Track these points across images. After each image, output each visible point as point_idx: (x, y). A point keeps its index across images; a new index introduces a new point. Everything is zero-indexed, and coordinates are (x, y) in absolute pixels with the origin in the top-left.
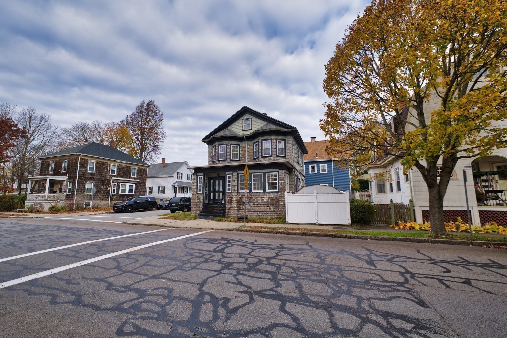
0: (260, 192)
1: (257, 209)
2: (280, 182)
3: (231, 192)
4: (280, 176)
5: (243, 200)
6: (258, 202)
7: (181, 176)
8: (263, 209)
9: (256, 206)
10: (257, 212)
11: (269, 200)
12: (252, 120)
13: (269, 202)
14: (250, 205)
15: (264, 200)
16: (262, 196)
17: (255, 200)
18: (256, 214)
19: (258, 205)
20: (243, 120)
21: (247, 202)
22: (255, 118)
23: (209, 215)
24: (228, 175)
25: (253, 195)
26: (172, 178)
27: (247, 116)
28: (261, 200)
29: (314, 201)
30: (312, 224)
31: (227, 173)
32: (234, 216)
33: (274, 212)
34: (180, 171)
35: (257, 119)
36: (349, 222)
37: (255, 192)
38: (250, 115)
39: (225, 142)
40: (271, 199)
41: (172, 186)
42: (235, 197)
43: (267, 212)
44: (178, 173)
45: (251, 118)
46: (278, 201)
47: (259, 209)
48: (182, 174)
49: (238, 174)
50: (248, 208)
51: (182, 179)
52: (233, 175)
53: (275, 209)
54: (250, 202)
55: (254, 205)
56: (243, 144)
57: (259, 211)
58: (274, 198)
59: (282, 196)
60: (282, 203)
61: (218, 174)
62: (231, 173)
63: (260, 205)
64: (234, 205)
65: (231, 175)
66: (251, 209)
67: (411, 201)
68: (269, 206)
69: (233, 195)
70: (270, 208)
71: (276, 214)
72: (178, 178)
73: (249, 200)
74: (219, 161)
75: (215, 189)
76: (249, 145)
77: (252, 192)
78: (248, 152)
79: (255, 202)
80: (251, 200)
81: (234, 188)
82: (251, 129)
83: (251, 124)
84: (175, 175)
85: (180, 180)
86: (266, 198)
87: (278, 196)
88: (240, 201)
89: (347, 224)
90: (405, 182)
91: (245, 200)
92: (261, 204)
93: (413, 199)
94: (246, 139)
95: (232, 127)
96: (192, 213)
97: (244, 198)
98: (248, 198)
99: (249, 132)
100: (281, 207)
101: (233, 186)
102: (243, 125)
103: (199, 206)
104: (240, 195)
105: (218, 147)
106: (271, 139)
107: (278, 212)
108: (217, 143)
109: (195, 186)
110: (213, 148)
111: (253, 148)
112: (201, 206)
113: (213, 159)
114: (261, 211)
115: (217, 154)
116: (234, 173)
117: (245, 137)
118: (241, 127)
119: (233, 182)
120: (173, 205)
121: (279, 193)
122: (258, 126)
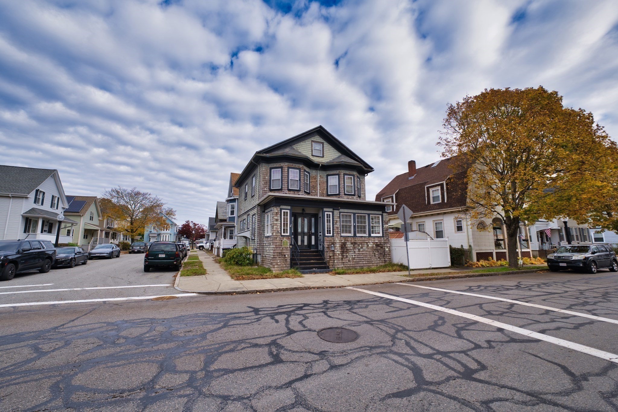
0: (365, 237)
1: (362, 256)
2: (385, 226)
3: (331, 235)
4: (384, 220)
5: (347, 246)
6: (363, 248)
7: (41, 197)
8: (368, 256)
9: (361, 252)
10: (362, 260)
11: (374, 246)
12: (324, 145)
13: (374, 248)
14: (355, 252)
15: (370, 246)
16: (367, 242)
17: (360, 246)
18: (362, 263)
19: (363, 252)
20: (312, 141)
21: (351, 248)
22: (327, 144)
23: (312, 268)
24: (328, 212)
25: (358, 240)
26: (24, 200)
27: (318, 138)
28: (366, 246)
29: (428, 247)
30: (427, 269)
31: (325, 209)
32: (338, 266)
33: (379, 260)
34: (41, 188)
35: (330, 146)
36: (450, 264)
37: (359, 237)
38: (321, 139)
39: (298, 165)
40: (376, 245)
41: (23, 216)
42: (338, 241)
43: (373, 260)
44: (37, 191)
45: (323, 144)
46: (382, 247)
47: (364, 256)
48: (44, 193)
49: (340, 212)
51: (42, 204)
52: (335, 213)
53: (380, 256)
54: (354, 248)
55: (359, 252)
56: (313, 173)
57: (365, 258)
58: (379, 244)
59: (387, 241)
60: (387, 249)
61: (303, 210)
62: (331, 210)
63: (365, 252)
64: (338, 252)
65: (331, 213)
66: (356, 257)
67: (470, 246)
68: (374, 252)
69: (336, 239)
70: (375, 255)
72: (35, 202)
73: (354, 245)
74: (289, 190)
75: (298, 230)
76: (320, 176)
77: (357, 236)
78: (320, 184)
79: (360, 248)
80: (356, 246)
81: (337, 230)
82: (323, 157)
83: (323, 150)
84: (32, 195)
85: (38, 206)
86: (371, 244)
87: (382, 241)
88: (343, 246)
89: (448, 266)
90: (455, 232)
91: (349, 245)
92: (366, 250)
93: (472, 245)
94: (320, 167)
95: (298, 147)
96: (276, 266)
97: (348, 243)
98: (352, 243)
99: (320, 159)
100: (386, 254)
101: (335, 228)
102: (313, 148)
103: (285, 255)
104: (343, 240)
105: (286, 170)
106: (354, 175)
107: (383, 259)
108: (287, 164)
109: (278, 225)
110: (271, 169)
111: (325, 180)
112: (288, 255)
113: (270, 186)
114: (367, 258)
115: (286, 180)
116: (335, 211)
117: (320, 165)
118: (311, 151)
119: (335, 222)
120: (160, 256)
121: (383, 238)
122: (331, 156)
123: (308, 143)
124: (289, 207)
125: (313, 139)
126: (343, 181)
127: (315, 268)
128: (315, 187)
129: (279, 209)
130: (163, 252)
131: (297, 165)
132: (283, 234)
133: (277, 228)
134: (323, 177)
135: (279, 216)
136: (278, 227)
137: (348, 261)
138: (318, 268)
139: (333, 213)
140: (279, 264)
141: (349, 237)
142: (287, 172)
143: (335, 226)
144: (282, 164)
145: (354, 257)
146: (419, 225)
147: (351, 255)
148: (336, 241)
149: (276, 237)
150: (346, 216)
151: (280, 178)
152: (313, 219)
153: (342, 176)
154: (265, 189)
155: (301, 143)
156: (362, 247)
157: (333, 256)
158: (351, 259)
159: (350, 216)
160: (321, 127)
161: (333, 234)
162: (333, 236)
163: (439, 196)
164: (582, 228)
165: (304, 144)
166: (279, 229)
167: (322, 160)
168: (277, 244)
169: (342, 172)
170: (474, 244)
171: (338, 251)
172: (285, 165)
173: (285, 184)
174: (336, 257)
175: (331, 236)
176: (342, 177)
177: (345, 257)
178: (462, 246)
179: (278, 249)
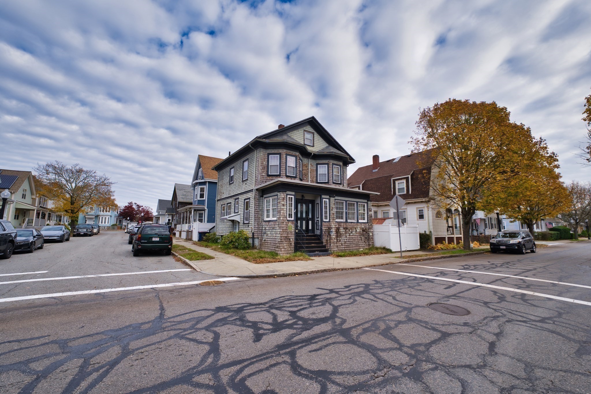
0: (354, 223)
1: (352, 240)
2: (369, 213)
3: (328, 220)
4: (369, 208)
5: (340, 231)
8: (356, 240)
9: (351, 237)
10: (352, 244)
11: (361, 231)
12: (315, 136)
13: (361, 233)
14: (346, 236)
15: (358, 231)
16: (356, 227)
17: (351, 231)
18: (352, 246)
19: (353, 237)
20: (304, 130)
21: (344, 233)
22: (317, 134)
23: (315, 251)
24: (325, 199)
25: (349, 226)
27: (309, 128)
28: (355, 231)
31: (323, 196)
32: (334, 249)
33: (364, 243)
35: (319, 137)
36: (419, 247)
37: (350, 222)
38: (312, 129)
40: (362, 230)
42: (334, 226)
43: (360, 244)
45: (313, 133)
46: (367, 232)
47: (354, 240)
49: (335, 200)
50: (344, 240)
52: (331, 200)
53: (365, 240)
54: (346, 233)
55: (349, 237)
56: (306, 161)
58: (364, 229)
59: (371, 227)
60: (371, 234)
61: (303, 196)
62: (328, 197)
63: (354, 237)
64: (333, 237)
65: (328, 200)
66: (347, 241)
68: (361, 237)
69: (332, 224)
70: (361, 239)
71: (366, 245)
73: (345, 230)
74: (287, 176)
76: (311, 164)
77: (348, 222)
79: (350, 233)
80: (347, 231)
81: (333, 216)
82: (313, 146)
83: (313, 140)
86: (359, 229)
87: (367, 227)
88: (338, 231)
89: (418, 249)
90: (417, 219)
91: (342, 230)
92: (355, 235)
93: (432, 231)
94: (311, 156)
95: (293, 135)
96: (283, 250)
97: (341, 228)
98: (344, 228)
99: (311, 148)
100: (370, 238)
101: (331, 214)
102: (305, 137)
103: (290, 239)
104: (337, 225)
105: (285, 157)
106: (340, 165)
107: (368, 243)
108: (285, 151)
109: (285, 210)
110: (269, 154)
111: (315, 169)
112: (292, 239)
113: (268, 171)
114: (355, 242)
115: (285, 167)
116: (331, 198)
117: (313, 154)
118: (303, 139)
119: (331, 208)
120: (154, 239)
121: (367, 224)
122: (320, 146)
123: (301, 131)
124: (293, 193)
125: (305, 128)
126: (331, 170)
127: (318, 251)
128: (306, 175)
129: (285, 195)
130: (158, 235)
131: (294, 153)
132: (288, 219)
133: (283, 213)
134: (313, 166)
135: (285, 201)
136: (285, 212)
137: (341, 245)
138: (320, 251)
139: (329, 199)
140: (285, 247)
141: (342, 222)
142: (285, 159)
143: (331, 212)
144: (280, 151)
145: (345, 241)
146: (384, 213)
147: (343, 239)
148: (332, 226)
149: (283, 221)
150: (340, 203)
151: (278, 164)
152: (310, 205)
153: (331, 165)
154: (263, 174)
155: (295, 132)
156: (352, 232)
157: (330, 240)
158: (343, 243)
159: (343, 203)
160: (313, 118)
161: (329, 219)
162: (329, 221)
163: (404, 188)
164: (490, 218)
165: (297, 132)
166: (286, 214)
167: (312, 149)
168: (284, 228)
169: (331, 162)
170: (433, 230)
171: (333, 235)
172: (283, 151)
173: (284, 170)
174: (332, 241)
175: (328, 222)
176: (331, 167)
177: (339, 241)
178: (425, 232)
179: (285, 233)
